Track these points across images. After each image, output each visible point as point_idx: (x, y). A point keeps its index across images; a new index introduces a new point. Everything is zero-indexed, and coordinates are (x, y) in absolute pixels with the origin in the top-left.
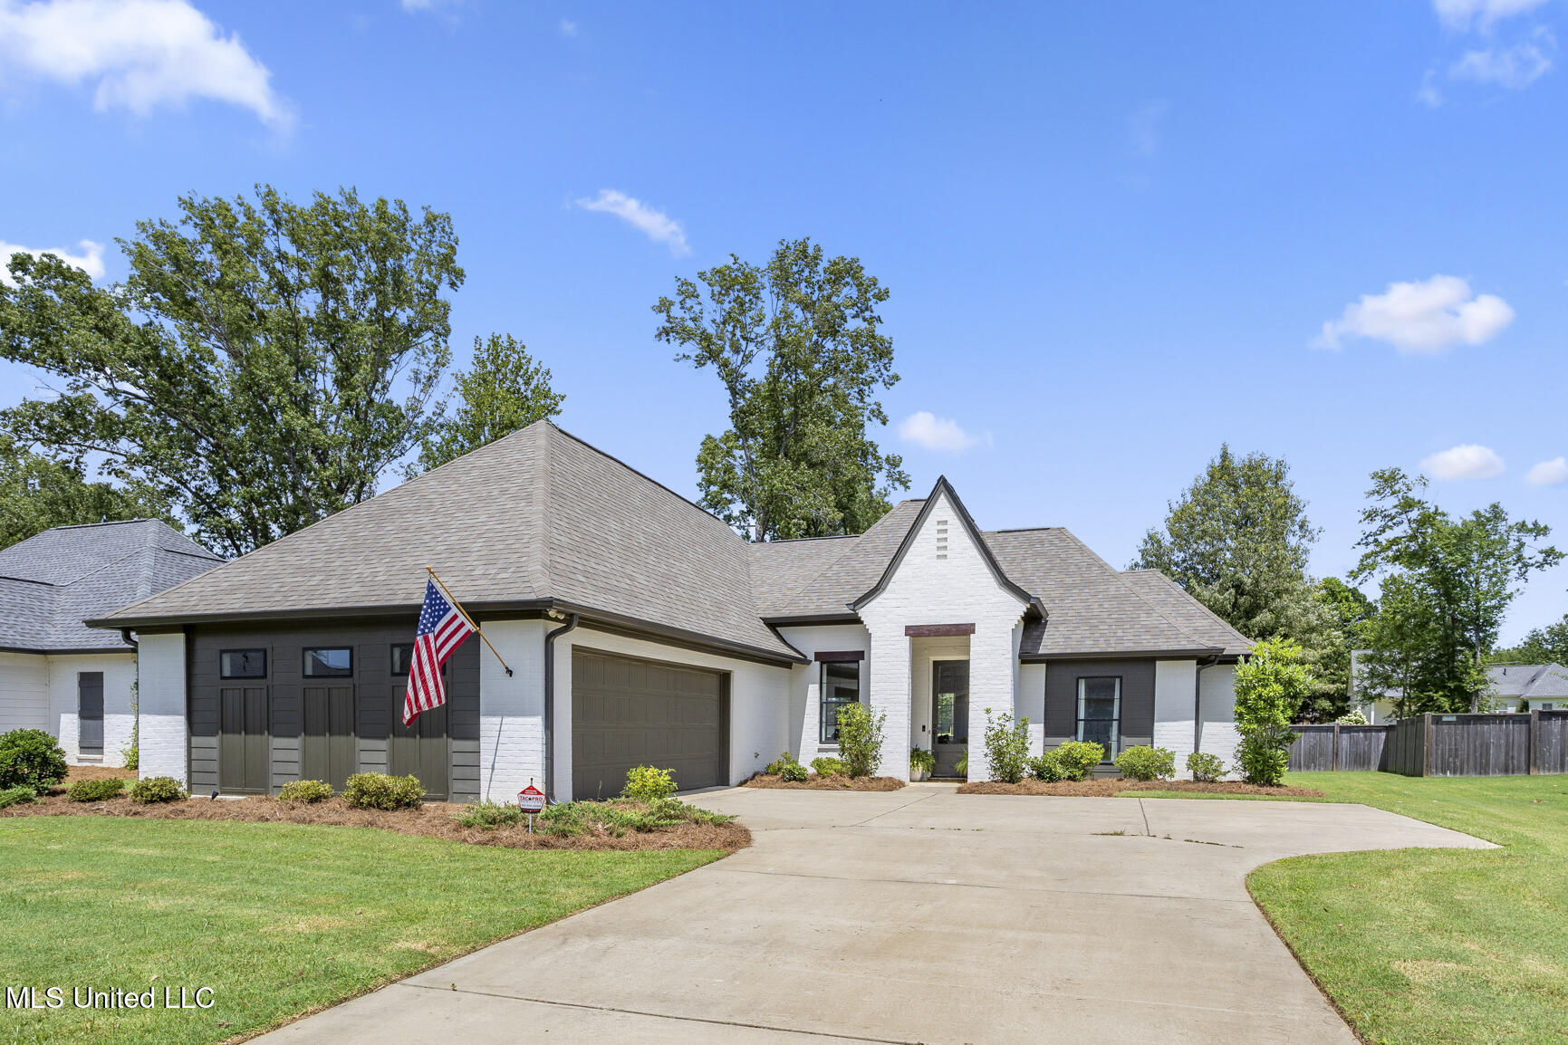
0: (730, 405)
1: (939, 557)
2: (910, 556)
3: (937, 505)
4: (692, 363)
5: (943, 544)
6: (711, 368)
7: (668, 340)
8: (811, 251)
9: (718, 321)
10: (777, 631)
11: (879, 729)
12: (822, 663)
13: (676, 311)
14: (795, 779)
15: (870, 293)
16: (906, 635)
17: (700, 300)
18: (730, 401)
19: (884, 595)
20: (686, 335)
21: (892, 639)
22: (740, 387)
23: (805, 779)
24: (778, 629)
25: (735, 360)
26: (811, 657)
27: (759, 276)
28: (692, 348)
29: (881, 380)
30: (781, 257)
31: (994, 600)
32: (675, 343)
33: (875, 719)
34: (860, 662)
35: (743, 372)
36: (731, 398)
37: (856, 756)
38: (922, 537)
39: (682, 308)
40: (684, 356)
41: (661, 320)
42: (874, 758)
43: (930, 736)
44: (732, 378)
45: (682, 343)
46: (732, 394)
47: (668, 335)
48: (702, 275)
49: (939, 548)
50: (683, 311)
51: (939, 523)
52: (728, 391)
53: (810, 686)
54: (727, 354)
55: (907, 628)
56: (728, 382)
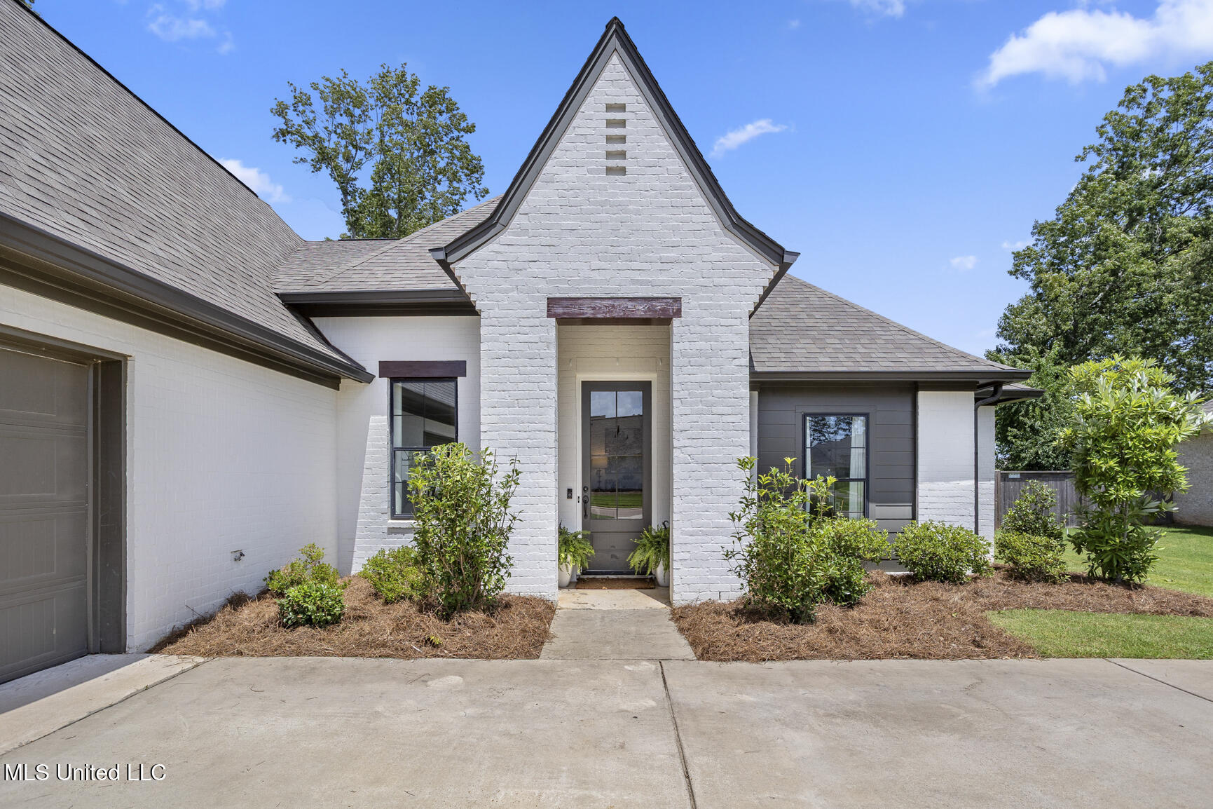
0: (342, 203)
1: (610, 171)
2: (555, 166)
3: (606, 74)
4: (308, 167)
5: (618, 147)
6: (325, 171)
7: (284, 141)
8: (409, 78)
9: (330, 129)
10: (312, 324)
11: (505, 502)
12: (393, 381)
13: (291, 114)
14: (309, 621)
15: (462, 125)
16: (549, 316)
17: (313, 108)
18: (342, 200)
19: (505, 237)
20: (302, 140)
21: (523, 322)
22: (350, 189)
23: (337, 620)
24: (315, 320)
25: (346, 166)
26: (373, 369)
27: (367, 96)
28: (309, 153)
29: (473, 191)
30: (383, 77)
31: (716, 256)
32: (291, 146)
33: (496, 481)
34: (460, 379)
35: (353, 176)
36: (342, 197)
37: (456, 563)
38: (579, 131)
39: (295, 110)
40: (301, 159)
41: (279, 123)
42: (495, 563)
43: (580, 505)
44: (345, 183)
45: (298, 146)
46: (343, 194)
47: (284, 136)
48: (315, 86)
49: (610, 155)
50: (295, 113)
51: (610, 108)
52: (340, 190)
53: (372, 418)
54: (340, 160)
55: (552, 302)
56: (340, 183)
